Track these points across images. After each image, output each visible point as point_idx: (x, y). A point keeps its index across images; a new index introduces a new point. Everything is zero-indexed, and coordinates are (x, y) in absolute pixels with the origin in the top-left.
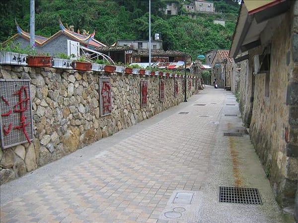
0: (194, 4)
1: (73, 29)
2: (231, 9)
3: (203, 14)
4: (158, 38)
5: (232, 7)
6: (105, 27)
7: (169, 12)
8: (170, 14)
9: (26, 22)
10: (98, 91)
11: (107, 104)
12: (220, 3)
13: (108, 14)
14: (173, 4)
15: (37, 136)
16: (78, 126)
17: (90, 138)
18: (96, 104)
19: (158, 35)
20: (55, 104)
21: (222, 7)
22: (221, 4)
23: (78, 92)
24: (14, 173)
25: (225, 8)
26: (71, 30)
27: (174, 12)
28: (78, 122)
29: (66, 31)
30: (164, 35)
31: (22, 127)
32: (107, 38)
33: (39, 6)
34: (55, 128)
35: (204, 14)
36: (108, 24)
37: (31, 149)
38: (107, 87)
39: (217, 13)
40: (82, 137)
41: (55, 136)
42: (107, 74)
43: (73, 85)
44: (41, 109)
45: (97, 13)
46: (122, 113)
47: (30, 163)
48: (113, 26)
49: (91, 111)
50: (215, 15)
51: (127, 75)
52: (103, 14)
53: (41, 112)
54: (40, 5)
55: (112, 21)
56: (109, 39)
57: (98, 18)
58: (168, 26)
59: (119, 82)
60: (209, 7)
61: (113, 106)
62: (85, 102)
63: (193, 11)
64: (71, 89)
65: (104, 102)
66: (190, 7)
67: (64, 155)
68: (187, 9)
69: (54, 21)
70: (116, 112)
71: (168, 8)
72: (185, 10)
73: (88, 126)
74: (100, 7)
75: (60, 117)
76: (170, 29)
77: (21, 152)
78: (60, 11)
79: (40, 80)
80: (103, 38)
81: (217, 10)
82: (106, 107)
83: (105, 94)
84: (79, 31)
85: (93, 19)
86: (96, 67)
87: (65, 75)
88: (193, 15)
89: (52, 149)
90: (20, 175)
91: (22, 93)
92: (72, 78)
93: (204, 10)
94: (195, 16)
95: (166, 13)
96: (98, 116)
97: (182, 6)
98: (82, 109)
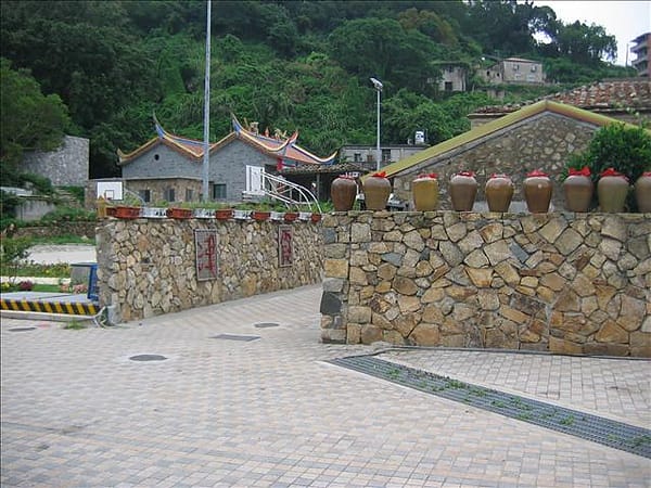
0: (502, 67)
1: (256, 129)
2: (582, 74)
3: (519, 87)
4: (422, 140)
5: (585, 69)
6: (319, 119)
7: (449, 85)
8: (451, 88)
9: (168, 109)
10: (277, 240)
11: (287, 254)
12: (558, 62)
13: (325, 92)
14: (456, 70)
15: (220, 276)
16: (256, 273)
17: (267, 288)
18: (274, 253)
19: (422, 134)
20: (236, 251)
21: (562, 70)
22: (561, 65)
23: (256, 240)
24: (204, 301)
25: (570, 73)
26: (252, 130)
27: (458, 86)
28: (255, 269)
29: (244, 133)
30: (433, 133)
31: (210, 267)
32: (323, 141)
33: (193, 79)
34: (235, 271)
35: (522, 87)
36: (326, 112)
37: (216, 286)
38: (287, 235)
39: (548, 85)
40: (260, 283)
41: (234, 278)
42: (288, 222)
43: (251, 234)
44: (224, 254)
45: (304, 91)
46: (307, 266)
47: (214, 297)
48: (335, 116)
49: (269, 260)
50: (546, 88)
51: (314, 222)
52: (316, 93)
53: (224, 256)
54: (194, 76)
55: (332, 106)
56: (328, 142)
57: (306, 100)
58: (441, 115)
59: (304, 231)
60: (532, 71)
61: (295, 256)
62: (263, 250)
63: (498, 81)
64: (249, 237)
65: (283, 252)
66: (492, 73)
67: (242, 297)
68: (486, 78)
69: (221, 107)
70: (299, 264)
71: (447, 77)
72: (481, 79)
73: (266, 275)
74: (311, 79)
75: (239, 262)
76: (448, 121)
77: (209, 286)
78: (232, 87)
79: (223, 229)
80: (315, 140)
81: (550, 78)
82: (286, 256)
83: (285, 243)
84: (267, 131)
85: (296, 103)
86: (275, 216)
87: (244, 225)
88: (498, 89)
89: (232, 290)
90: (208, 304)
91: (211, 239)
92: (250, 227)
93: (522, 79)
94: (502, 93)
95: (442, 87)
96: (276, 266)
97: (475, 72)
98: (260, 257)
